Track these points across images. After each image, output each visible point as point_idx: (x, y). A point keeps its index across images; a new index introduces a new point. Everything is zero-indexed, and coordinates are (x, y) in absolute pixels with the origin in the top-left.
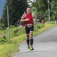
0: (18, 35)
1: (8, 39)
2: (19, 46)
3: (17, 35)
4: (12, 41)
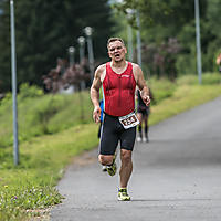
0: (56, 131)
1: (11, 145)
2: (59, 179)
3: (50, 127)
4: (27, 158)
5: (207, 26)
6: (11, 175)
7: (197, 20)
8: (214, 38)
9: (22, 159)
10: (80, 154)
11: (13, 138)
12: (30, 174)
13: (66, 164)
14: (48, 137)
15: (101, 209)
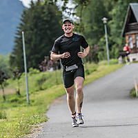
0: (46, 89)
1: (26, 96)
2: (47, 110)
3: (43, 87)
4: (33, 101)
6: (26, 109)
7: (106, 36)
8: (114, 43)
9: (31, 102)
10: (56, 99)
11: (27, 93)
12: (34, 108)
13: (50, 103)
14: (42, 91)
15: (65, 123)
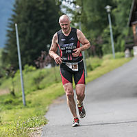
0: (44, 88)
1: (21, 96)
2: (46, 112)
3: (40, 86)
4: (30, 102)
5: (115, 28)
6: (21, 111)
7: (110, 26)
8: (119, 34)
9: (27, 103)
10: (56, 99)
11: (22, 93)
12: (31, 110)
13: (49, 104)
14: (40, 91)
15: (68, 125)
